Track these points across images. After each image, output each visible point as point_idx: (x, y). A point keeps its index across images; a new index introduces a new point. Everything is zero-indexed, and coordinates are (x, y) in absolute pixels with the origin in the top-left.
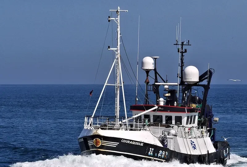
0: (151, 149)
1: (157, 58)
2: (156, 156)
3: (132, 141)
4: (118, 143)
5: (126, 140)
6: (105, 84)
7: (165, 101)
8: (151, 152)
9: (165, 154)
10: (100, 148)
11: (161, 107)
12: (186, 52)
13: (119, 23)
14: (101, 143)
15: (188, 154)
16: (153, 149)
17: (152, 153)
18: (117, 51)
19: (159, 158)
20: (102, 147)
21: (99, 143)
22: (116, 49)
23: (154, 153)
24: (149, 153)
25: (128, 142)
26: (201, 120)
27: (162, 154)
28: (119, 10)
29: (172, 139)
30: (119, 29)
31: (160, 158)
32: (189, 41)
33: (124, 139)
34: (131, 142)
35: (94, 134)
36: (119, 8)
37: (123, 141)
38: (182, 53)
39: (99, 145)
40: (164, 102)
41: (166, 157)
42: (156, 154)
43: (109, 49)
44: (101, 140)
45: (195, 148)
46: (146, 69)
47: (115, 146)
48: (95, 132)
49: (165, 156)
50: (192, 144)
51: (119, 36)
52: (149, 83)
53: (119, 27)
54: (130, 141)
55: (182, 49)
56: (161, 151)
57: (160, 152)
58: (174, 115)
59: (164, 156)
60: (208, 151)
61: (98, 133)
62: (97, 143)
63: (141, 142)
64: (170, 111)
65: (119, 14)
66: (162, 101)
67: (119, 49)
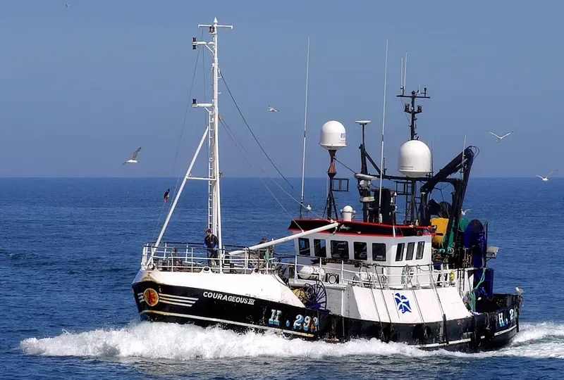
0: (273, 311)
1: (366, 124)
2: (288, 326)
3: (228, 295)
4: (197, 299)
5: (213, 292)
6: (186, 177)
7: (355, 212)
8: (274, 319)
9: (312, 322)
10: (156, 308)
11: (347, 224)
12: (421, 111)
13: (216, 52)
14: (158, 298)
15: (382, 321)
16: (279, 312)
17: (277, 320)
18: (212, 108)
19: (295, 330)
20: (161, 306)
21: (154, 298)
22: (210, 105)
23: (282, 319)
24: (271, 320)
25: (220, 297)
26: (446, 250)
27: (304, 322)
28: (215, 26)
29: (344, 290)
30: (215, 65)
31: (297, 329)
32: (425, 89)
33: (209, 291)
34: (225, 298)
35: (145, 280)
36: (216, 21)
37: (206, 294)
38: (413, 113)
39: (154, 302)
40: (353, 214)
41: (314, 329)
42: (288, 322)
43: (194, 105)
44: (158, 292)
45: (406, 310)
46: (330, 147)
47: (191, 306)
48: (146, 275)
49: (312, 327)
50: (398, 301)
51: (216, 78)
52: (334, 174)
53: (216, 59)
54: (224, 294)
55: (413, 106)
56: (300, 315)
57: (297, 317)
58: (370, 240)
59: (310, 326)
60: (444, 315)
61: (151, 278)
62: (151, 298)
63: (248, 298)
64: (362, 233)
65: (216, 32)
66: (349, 213)
67: (216, 105)
